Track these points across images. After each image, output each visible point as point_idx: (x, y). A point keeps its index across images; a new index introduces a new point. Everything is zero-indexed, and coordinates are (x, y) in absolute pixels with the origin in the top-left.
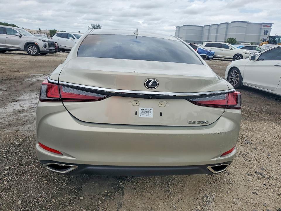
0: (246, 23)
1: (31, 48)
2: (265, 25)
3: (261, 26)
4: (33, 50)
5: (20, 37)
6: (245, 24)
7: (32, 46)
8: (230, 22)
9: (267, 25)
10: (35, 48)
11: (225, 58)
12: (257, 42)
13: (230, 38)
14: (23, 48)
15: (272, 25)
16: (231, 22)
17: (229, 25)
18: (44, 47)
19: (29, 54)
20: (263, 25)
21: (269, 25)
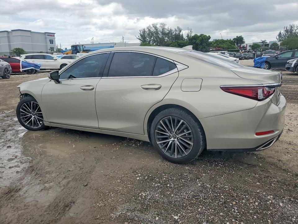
0: (29, 32)
2: (48, 34)
3: (45, 35)
6: (29, 34)
8: (10, 31)
9: (51, 34)
11: (50, 70)
12: (46, 51)
13: (16, 49)
15: (55, 34)
16: (12, 30)
17: (10, 34)
20: (47, 34)
21: (52, 35)
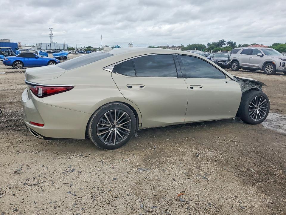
1: (268, 67)
4: (269, 69)
5: (261, 56)
7: (269, 65)
10: (272, 67)
14: (261, 67)
18: (281, 66)
19: (265, 73)
